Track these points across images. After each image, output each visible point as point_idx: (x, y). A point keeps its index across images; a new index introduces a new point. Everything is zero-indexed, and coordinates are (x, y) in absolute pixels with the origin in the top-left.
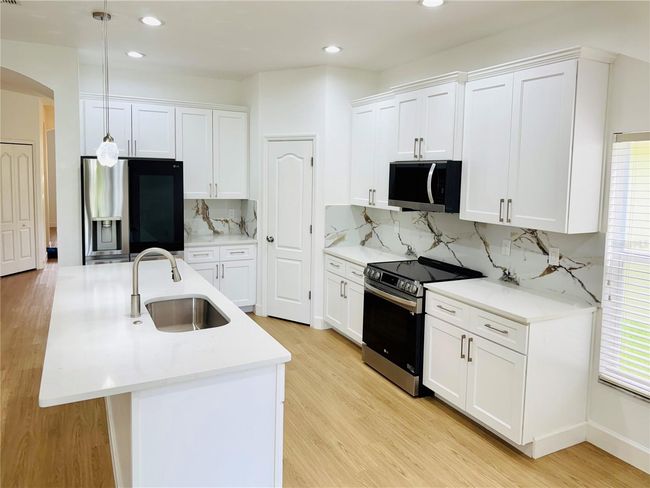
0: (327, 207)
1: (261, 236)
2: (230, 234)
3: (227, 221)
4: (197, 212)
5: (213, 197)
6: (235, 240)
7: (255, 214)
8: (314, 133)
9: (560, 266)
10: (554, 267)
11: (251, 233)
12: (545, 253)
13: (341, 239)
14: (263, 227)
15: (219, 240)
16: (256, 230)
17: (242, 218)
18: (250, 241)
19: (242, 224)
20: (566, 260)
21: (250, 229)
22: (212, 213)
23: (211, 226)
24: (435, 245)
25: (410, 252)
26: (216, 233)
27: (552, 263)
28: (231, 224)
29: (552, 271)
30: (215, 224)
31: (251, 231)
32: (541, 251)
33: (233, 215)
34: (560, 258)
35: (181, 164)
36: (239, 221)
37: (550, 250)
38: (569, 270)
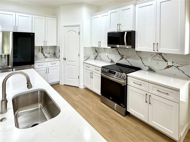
0: (84, 48)
1: (62, 58)
2: (51, 57)
3: (49, 53)
4: (39, 50)
5: (45, 45)
6: (52, 59)
7: (59, 50)
8: (80, 24)
9: (173, 66)
10: (170, 66)
11: (58, 57)
12: (166, 61)
13: (89, 58)
14: (62, 55)
15: (47, 60)
16: (60, 56)
17: (55, 52)
18: (58, 59)
19: (55, 54)
20: (175, 64)
21: (58, 55)
22: (44, 51)
23: (44, 55)
24: (121, 59)
25: (112, 61)
26: (46, 57)
27: (169, 64)
28: (51, 54)
29: (169, 67)
30: (45, 54)
31: (58, 56)
32: (164, 61)
33: (52, 51)
34: (173, 63)
35: (34, 34)
36: (53, 53)
37: (168, 60)
38: (177, 67)
